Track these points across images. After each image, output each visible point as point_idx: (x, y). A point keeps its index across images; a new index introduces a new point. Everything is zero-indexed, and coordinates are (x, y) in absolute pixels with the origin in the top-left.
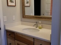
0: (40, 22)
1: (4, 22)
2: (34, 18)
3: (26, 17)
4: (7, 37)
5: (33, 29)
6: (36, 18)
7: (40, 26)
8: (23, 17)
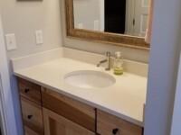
0: (118, 54)
1: (7, 51)
2: (102, 39)
3: (78, 33)
4: (20, 96)
5: (98, 74)
6: (109, 39)
7: (119, 65)
8: (68, 34)
